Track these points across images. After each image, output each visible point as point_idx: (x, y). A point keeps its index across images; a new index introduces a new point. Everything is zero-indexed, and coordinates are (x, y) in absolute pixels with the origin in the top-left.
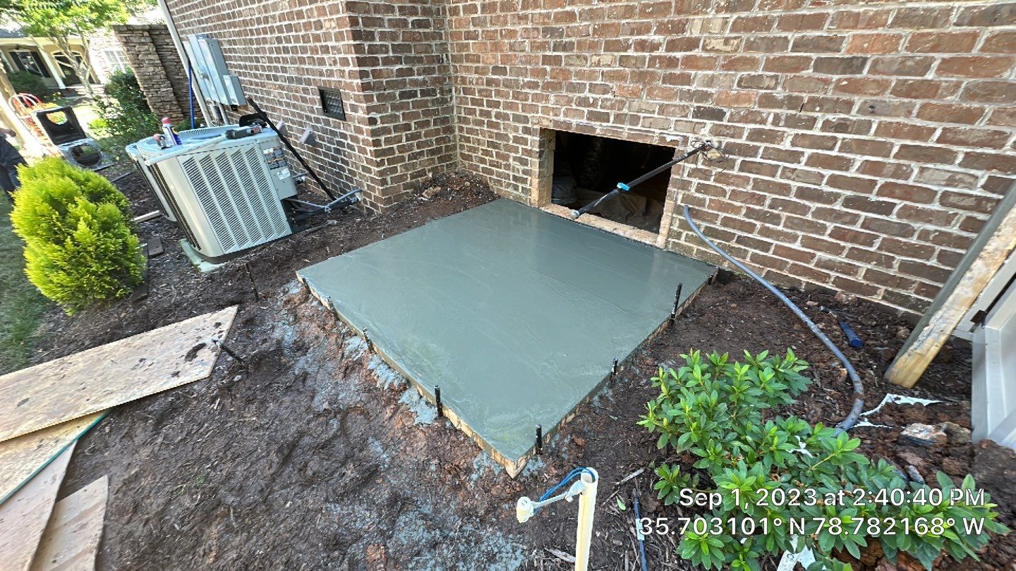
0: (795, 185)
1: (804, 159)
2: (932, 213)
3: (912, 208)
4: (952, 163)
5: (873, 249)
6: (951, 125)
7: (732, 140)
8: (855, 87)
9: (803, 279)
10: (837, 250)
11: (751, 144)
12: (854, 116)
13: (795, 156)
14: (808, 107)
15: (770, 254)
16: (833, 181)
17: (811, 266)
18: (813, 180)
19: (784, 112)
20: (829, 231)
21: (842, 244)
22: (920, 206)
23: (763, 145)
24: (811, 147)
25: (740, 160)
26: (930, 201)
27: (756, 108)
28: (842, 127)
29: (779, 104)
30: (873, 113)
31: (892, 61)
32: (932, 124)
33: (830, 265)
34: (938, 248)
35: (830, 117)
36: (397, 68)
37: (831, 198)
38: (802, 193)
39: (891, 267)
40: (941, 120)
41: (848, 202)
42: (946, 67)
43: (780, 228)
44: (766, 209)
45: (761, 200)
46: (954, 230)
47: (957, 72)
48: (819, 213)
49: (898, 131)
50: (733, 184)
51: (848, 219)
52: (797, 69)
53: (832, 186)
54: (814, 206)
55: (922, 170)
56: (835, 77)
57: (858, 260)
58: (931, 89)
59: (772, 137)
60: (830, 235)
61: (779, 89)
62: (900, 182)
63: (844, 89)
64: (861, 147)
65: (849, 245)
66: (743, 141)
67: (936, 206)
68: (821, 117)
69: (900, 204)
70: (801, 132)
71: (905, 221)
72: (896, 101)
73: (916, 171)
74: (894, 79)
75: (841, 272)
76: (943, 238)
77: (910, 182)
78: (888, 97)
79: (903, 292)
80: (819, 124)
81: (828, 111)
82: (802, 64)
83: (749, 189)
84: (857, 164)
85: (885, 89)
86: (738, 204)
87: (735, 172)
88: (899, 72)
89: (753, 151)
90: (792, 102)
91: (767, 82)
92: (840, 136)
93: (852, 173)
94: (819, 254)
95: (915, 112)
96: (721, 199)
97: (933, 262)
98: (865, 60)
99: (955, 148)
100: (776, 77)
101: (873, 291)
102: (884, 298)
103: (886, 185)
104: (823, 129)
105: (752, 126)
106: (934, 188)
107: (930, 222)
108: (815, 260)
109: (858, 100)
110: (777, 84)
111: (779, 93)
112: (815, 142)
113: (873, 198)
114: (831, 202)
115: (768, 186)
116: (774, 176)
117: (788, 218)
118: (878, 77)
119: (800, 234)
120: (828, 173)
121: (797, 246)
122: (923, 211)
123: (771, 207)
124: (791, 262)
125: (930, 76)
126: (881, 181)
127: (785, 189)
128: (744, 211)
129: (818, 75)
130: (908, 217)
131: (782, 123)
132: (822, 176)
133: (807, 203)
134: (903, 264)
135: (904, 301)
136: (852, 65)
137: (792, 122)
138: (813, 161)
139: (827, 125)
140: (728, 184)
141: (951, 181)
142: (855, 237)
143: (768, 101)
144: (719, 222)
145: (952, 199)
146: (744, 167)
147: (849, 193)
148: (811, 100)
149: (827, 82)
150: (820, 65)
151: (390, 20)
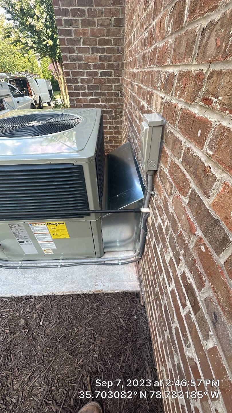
36: (90, 98)
151: (87, 72)
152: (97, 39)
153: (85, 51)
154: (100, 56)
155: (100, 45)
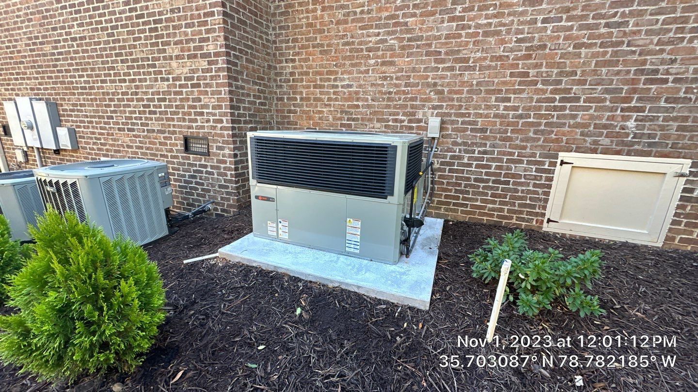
0: (473, 177)
1: (474, 166)
2: (523, 183)
3: (516, 181)
4: (523, 164)
5: (507, 200)
6: (519, 151)
7: (443, 160)
8: (486, 138)
9: (485, 218)
10: (494, 202)
11: (452, 161)
12: (488, 148)
13: (470, 165)
14: (471, 145)
15: (468, 209)
16: (487, 174)
17: (486, 211)
18: (479, 174)
19: (462, 148)
20: (490, 195)
21: (496, 199)
22: (518, 180)
23: (456, 161)
24: (475, 161)
25: (448, 168)
26: (521, 179)
27: (451, 146)
28: (485, 152)
29: (459, 145)
30: (494, 147)
31: (496, 129)
32: (514, 151)
33: (493, 210)
34: (528, 196)
35: (480, 149)
37: (487, 181)
38: (476, 180)
39: (515, 206)
40: (516, 149)
41: (494, 182)
42: (513, 131)
43: (470, 196)
44: (463, 188)
45: (460, 185)
46: (531, 188)
47: (517, 133)
48: (484, 188)
49: (504, 154)
50: (447, 179)
51: (495, 189)
52: (464, 131)
53: (487, 176)
54: (482, 185)
55: (516, 167)
56: (479, 135)
57: (503, 205)
58: (510, 139)
59: (460, 158)
60: (491, 196)
61: (459, 139)
62: (509, 172)
63: (482, 139)
64: (493, 160)
65: (499, 200)
66: (448, 160)
67: (523, 180)
68: (477, 150)
69: (512, 180)
70: (470, 155)
71: (515, 187)
72: (501, 143)
73: (513, 167)
74: (498, 135)
75: (499, 212)
76: (529, 192)
77: (513, 172)
78: (498, 141)
79: (522, 216)
80: (476, 152)
81: (479, 147)
82: (466, 130)
83: (454, 180)
84: (494, 167)
85: (496, 140)
86: (451, 188)
87: (447, 173)
88: (499, 133)
89: (453, 164)
90: (465, 144)
91: (454, 136)
92: (485, 156)
93: (492, 170)
94: (488, 205)
95: (508, 146)
96: (443, 186)
97: (528, 202)
98: (487, 129)
99: (523, 159)
100: (457, 135)
101: (512, 218)
102: (516, 220)
103: (505, 174)
104: (478, 154)
105: (451, 154)
106: (521, 173)
107: (523, 186)
108: (487, 208)
109: (488, 143)
110: (457, 137)
111: (459, 140)
112: (477, 159)
113: (503, 179)
114: (488, 183)
115: (461, 178)
116: (463, 174)
117: (472, 191)
118: (493, 135)
119: (479, 198)
120: (484, 171)
121: (478, 203)
122: (519, 182)
123: (465, 187)
124: (478, 211)
125: (509, 134)
126: (503, 172)
127: (468, 179)
128: (453, 191)
129: (472, 134)
130: (516, 185)
131: (463, 152)
132: (482, 172)
133: (479, 184)
134: (519, 204)
135: (523, 220)
136: (483, 130)
137: (466, 151)
138: (477, 166)
139: (479, 152)
140: (445, 179)
141: (525, 170)
142: (500, 196)
143: (455, 144)
144: (443, 197)
145: (528, 177)
146: (450, 171)
147: (493, 178)
148: (472, 143)
149: (476, 136)
150: (472, 130)
151: (248, 101)
152: (256, 75)
153: (247, 82)
154: (258, 89)
155: (258, 79)
